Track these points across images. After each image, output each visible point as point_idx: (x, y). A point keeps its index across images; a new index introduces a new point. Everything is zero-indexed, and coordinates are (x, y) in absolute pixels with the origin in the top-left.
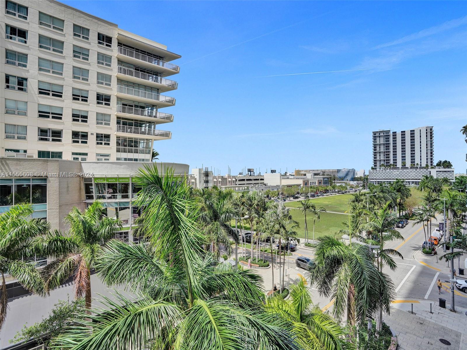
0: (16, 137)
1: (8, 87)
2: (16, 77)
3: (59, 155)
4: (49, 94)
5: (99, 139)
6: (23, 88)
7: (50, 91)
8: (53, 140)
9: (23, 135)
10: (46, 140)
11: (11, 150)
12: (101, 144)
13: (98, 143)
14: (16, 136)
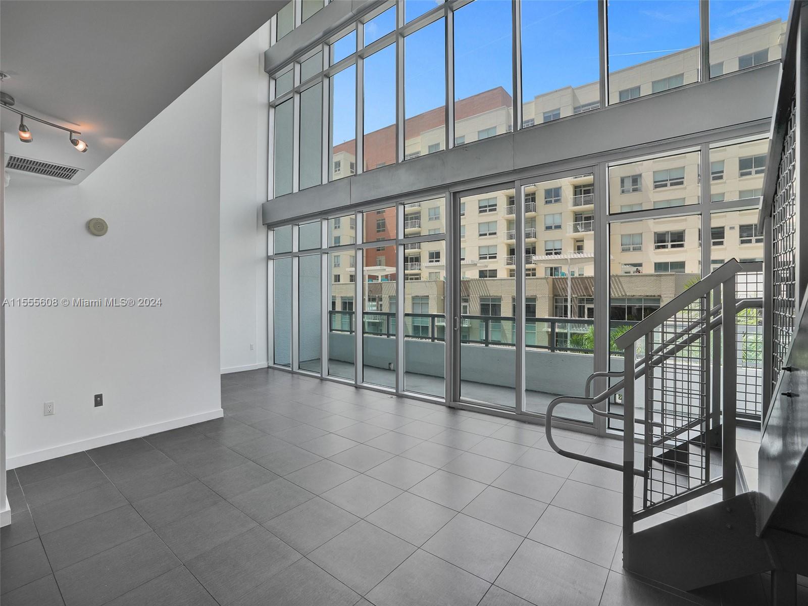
0: (631, 249)
1: (623, 192)
2: (630, 177)
3: (681, 265)
4: (666, 185)
5: (745, 234)
6: (637, 188)
7: (667, 180)
8: (673, 246)
9: (638, 246)
10: (664, 247)
11: (628, 265)
12: (750, 241)
13: (743, 242)
14: (631, 247)
